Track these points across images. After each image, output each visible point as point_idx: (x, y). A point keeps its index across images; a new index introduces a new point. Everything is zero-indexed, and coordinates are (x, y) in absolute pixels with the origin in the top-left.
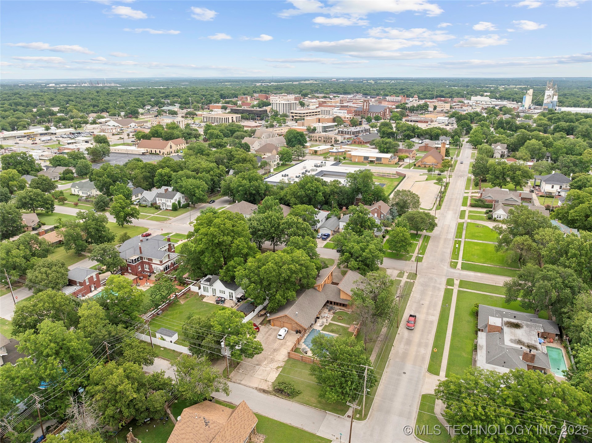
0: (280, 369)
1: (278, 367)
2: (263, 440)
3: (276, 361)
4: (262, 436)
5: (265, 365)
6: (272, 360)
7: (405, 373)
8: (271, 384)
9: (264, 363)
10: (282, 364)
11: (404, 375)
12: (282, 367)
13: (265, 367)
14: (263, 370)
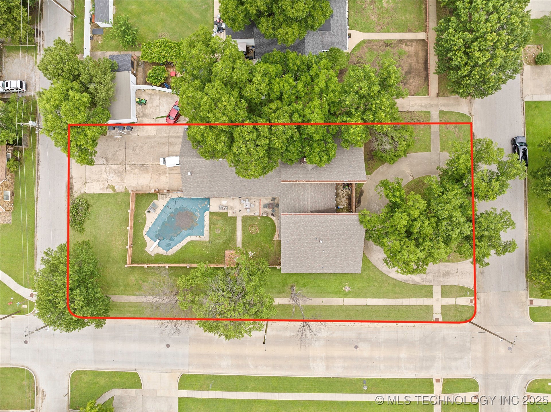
0: (110, 191)
1: (113, 187)
2: (5, 223)
3: (122, 179)
4: (10, 218)
5: (111, 168)
6: (122, 173)
7: (168, 346)
8: (83, 192)
9: (113, 166)
10: (120, 188)
11: (164, 345)
12: (114, 190)
13: (106, 171)
14: (101, 171)
